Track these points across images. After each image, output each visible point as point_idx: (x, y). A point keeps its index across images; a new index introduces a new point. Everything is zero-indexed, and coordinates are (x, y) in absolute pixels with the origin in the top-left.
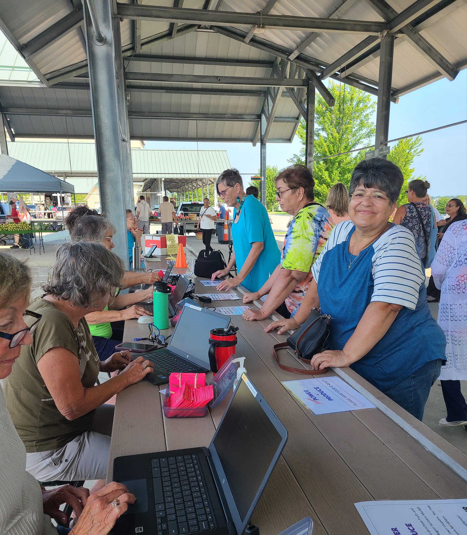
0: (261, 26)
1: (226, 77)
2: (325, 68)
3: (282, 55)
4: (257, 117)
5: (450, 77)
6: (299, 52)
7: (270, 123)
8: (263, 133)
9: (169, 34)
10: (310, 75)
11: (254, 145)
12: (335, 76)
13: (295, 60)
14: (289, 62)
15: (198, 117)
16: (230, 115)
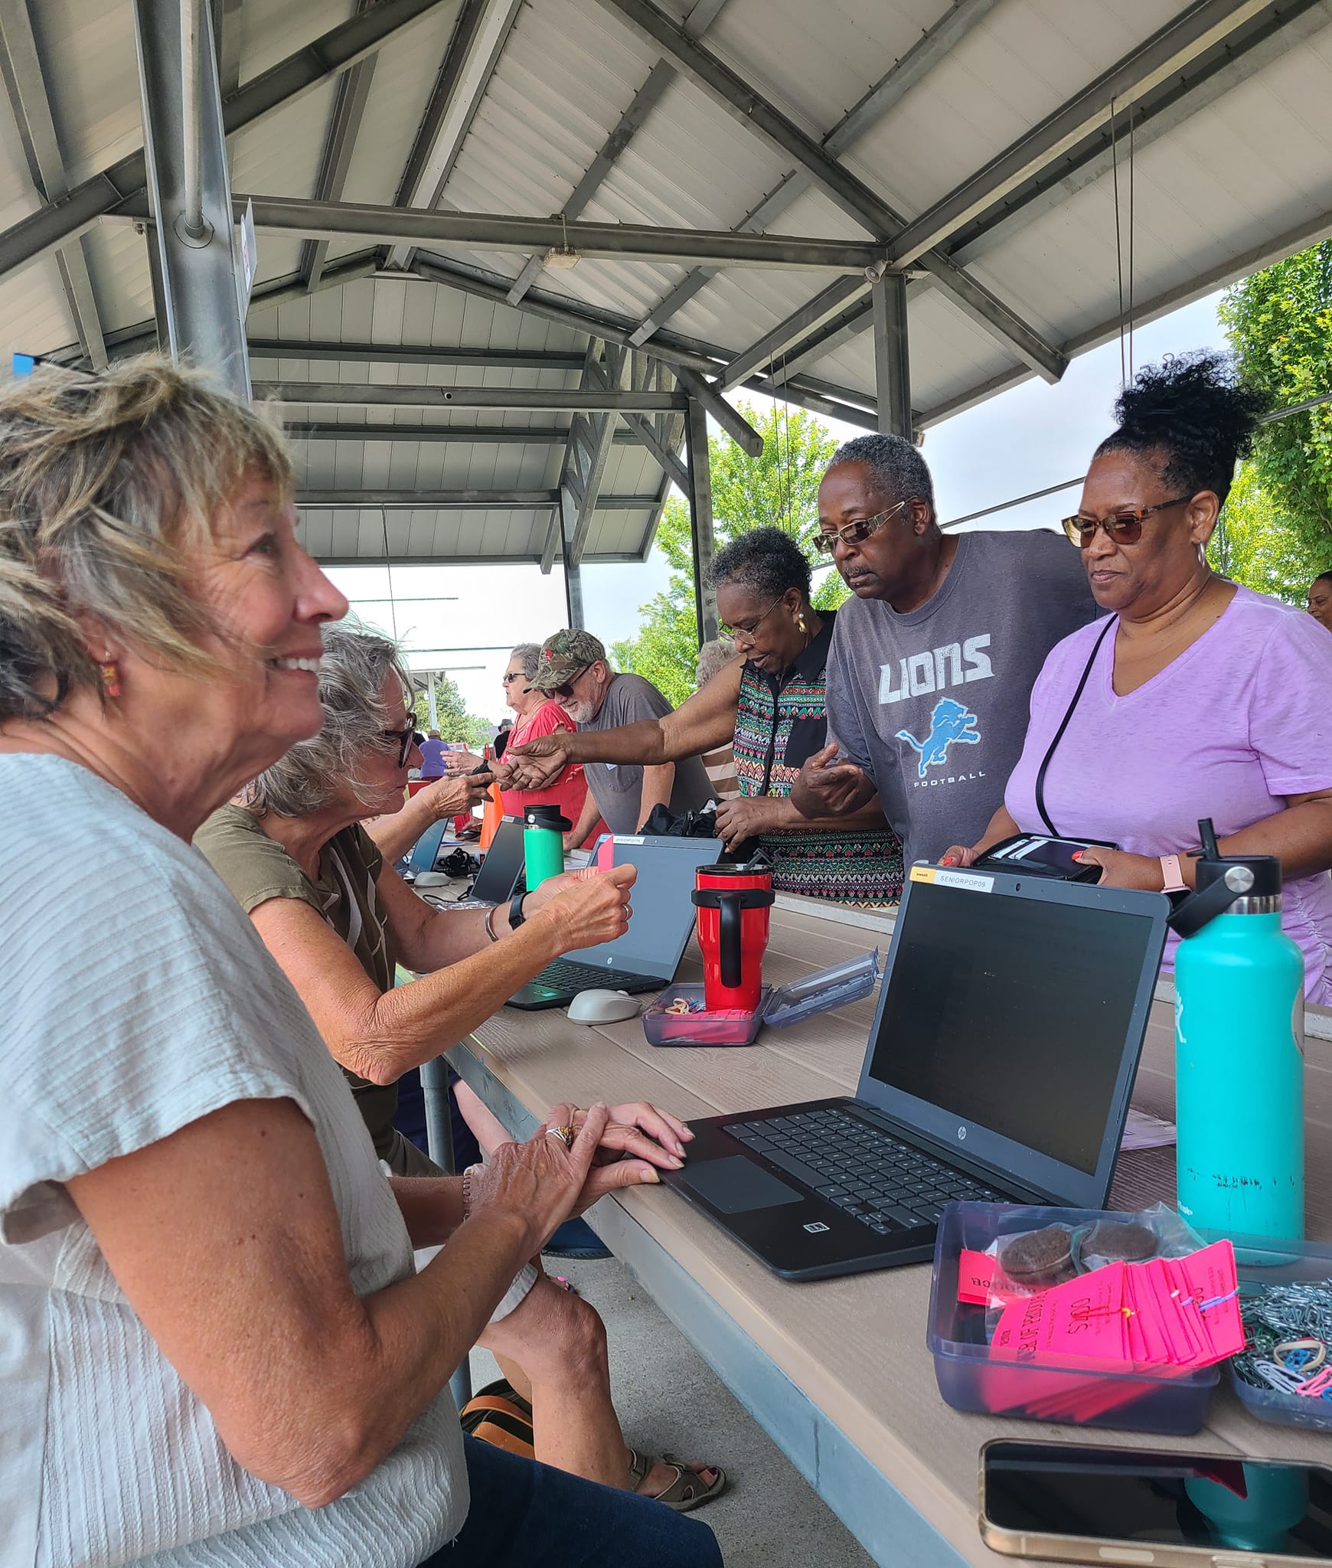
0: (566, 249)
1: (466, 389)
2: (726, 363)
3: (610, 333)
4: (549, 498)
5: (1050, 374)
6: (656, 325)
7: (588, 509)
8: (569, 538)
9: (299, 283)
10: (691, 381)
11: (546, 571)
12: (754, 383)
13: (647, 345)
14: (629, 351)
15: (385, 499)
16: (476, 493)
